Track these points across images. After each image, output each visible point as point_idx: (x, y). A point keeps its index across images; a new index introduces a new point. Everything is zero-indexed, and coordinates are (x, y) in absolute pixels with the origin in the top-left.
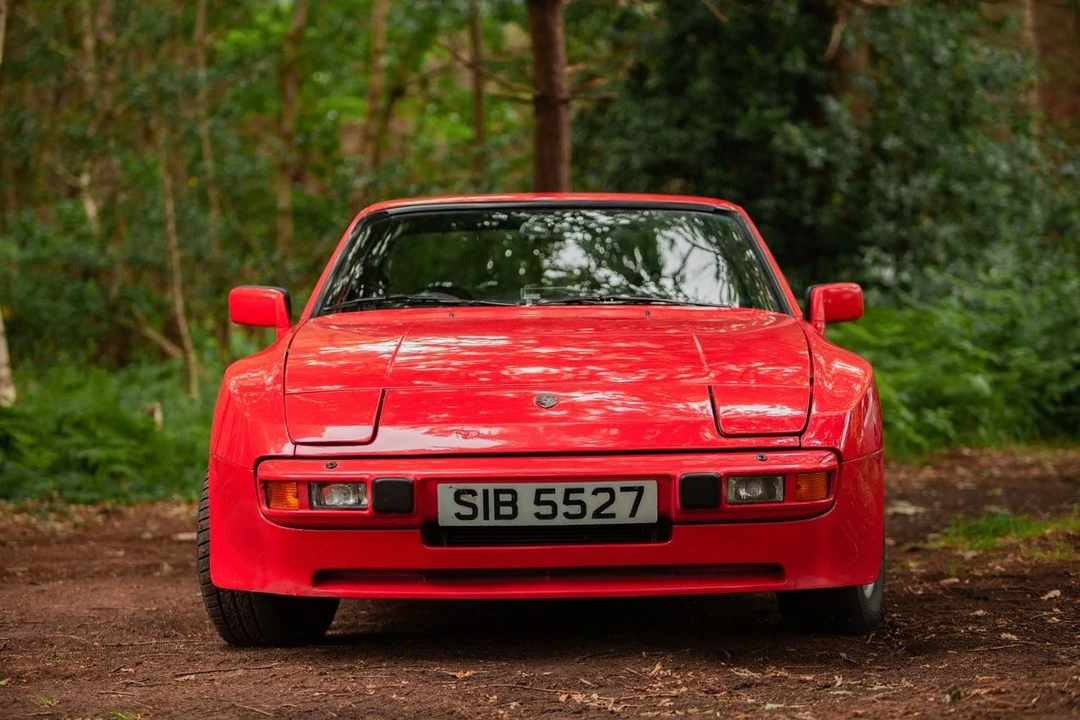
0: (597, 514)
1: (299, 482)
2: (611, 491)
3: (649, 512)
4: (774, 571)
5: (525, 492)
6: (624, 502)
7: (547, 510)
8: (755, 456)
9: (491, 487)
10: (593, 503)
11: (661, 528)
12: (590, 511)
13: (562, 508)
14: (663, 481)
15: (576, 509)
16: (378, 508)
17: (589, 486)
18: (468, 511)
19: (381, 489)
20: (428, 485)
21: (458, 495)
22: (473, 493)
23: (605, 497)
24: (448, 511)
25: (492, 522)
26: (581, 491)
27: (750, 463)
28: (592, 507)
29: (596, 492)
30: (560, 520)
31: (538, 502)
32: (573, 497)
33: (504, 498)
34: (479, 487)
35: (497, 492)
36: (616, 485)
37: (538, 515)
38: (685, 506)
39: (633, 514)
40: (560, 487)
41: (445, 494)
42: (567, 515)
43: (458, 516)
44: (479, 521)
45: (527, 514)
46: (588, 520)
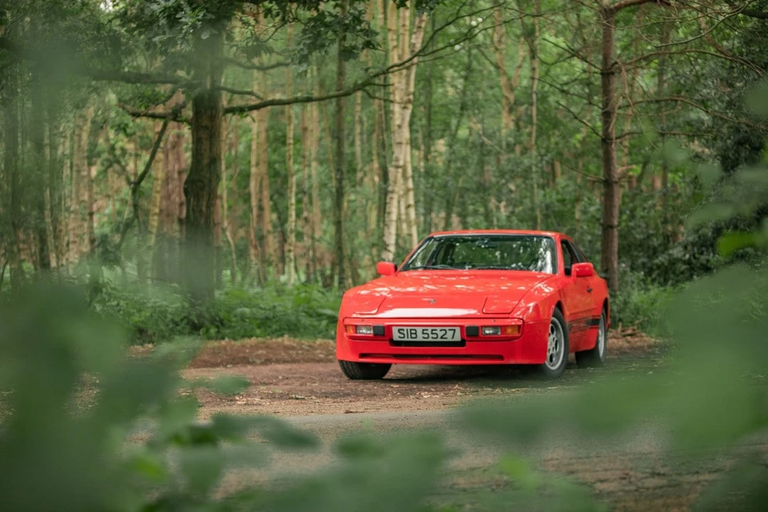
0: (442, 338)
1: (353, 325)
2: (445, 330)
3: (458, 338)
4: (501, 358)
5: (419, 330)
6: (450, 334)
7: (426, 336)
8: (492, 320)
9: (409, 328)
10: (440, 334)
11: (462, 343)
12: (439, 336)
13: (431, 336)
14: (461, 327)
15: (435, 336)
16: (375, 335)
17: (439, 329)
18: (402, 336)
19: (375, 328)
20: (390, 327)
21: (399, 330)
22: (403, 330)
23: (444, 332)
24: (396, 336)
25: (410, 339)
26: (436, 330)
27: (491, 322)
28: (440, 336)
29: (441, 330)
30: (430, 339)
31: (423, 333)
32: (434, 332)
33: (413, 332)
34: (405, 328)
35: (411, 330)
36: (447, 328)
37: (424, 338)
38: (468, 336)
39: (453, 337)
40: (430, 329)
41: (395, 330)
42: (432, 338)
43: (400, 337)
44: (406, 339)
45: (420, 338)
46: (439, 340)
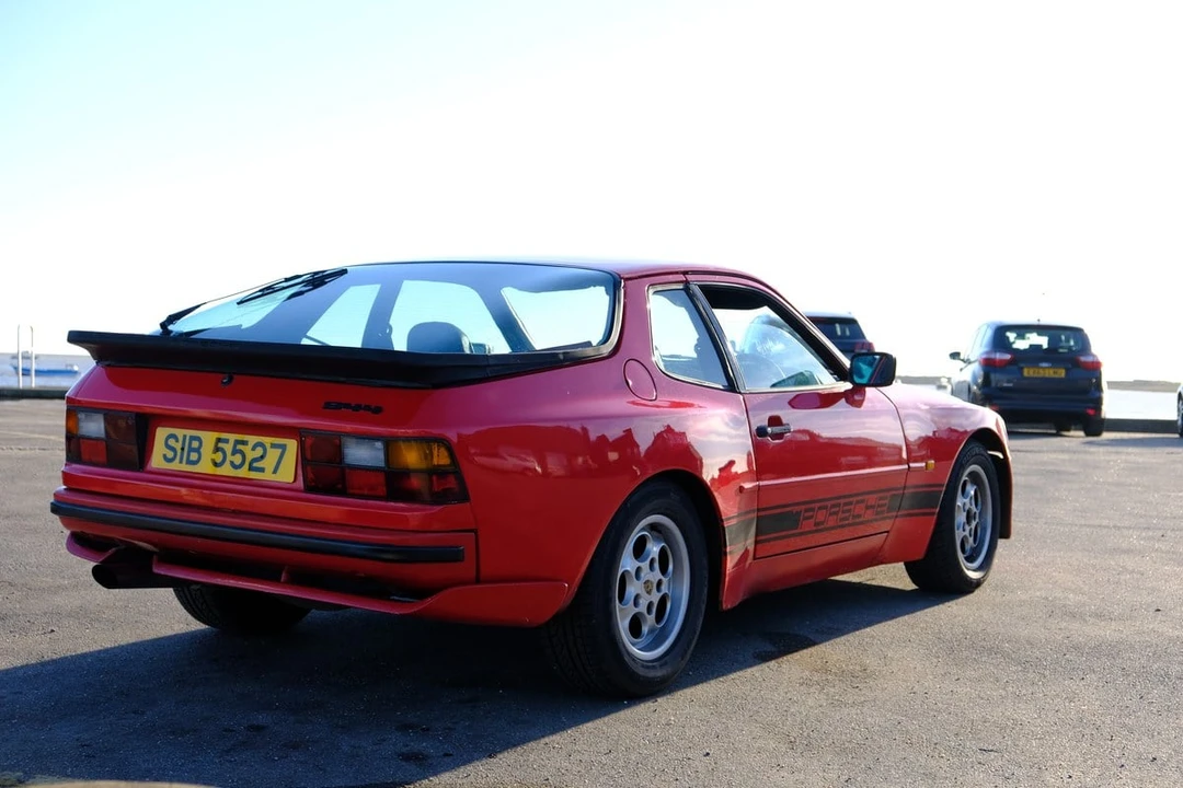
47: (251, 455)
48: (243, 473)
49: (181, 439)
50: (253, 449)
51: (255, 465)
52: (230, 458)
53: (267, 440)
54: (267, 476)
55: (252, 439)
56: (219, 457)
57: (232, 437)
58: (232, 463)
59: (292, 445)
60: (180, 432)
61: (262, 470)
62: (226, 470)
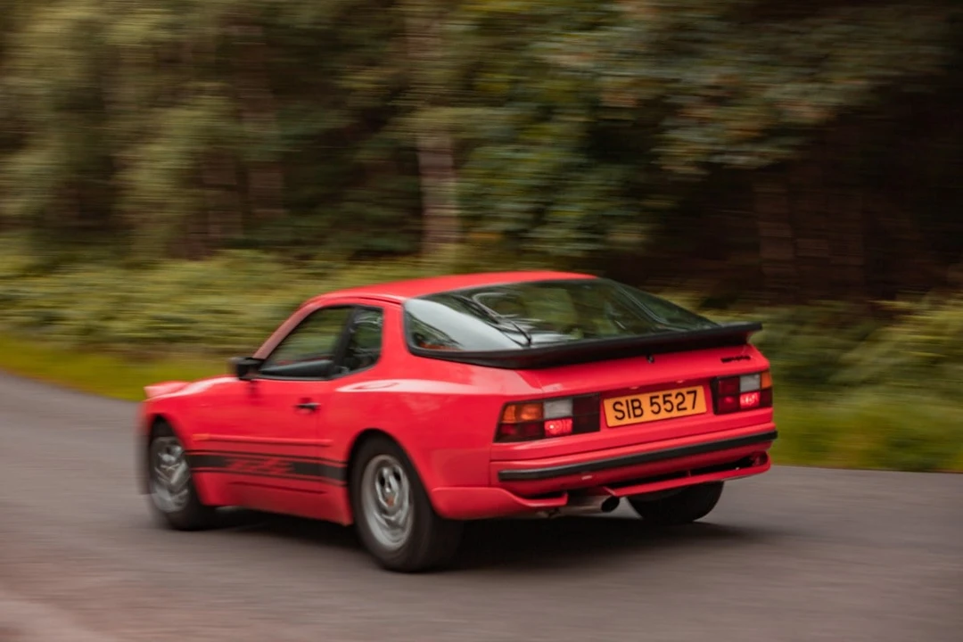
47: (676, 402)
48: (675, 413)
49: (624, 403)
50: (676, 397)
51: (681, 407)
52: (663, 407)
53: (684, 391)
54: (689, 411)
55: (674, 392)
56: (656, 408)
57: (661, 394)
58: (666, 410)
59: (700, 390)
60: (623, 400)
61: (685, 409)
62: (664, 415)
